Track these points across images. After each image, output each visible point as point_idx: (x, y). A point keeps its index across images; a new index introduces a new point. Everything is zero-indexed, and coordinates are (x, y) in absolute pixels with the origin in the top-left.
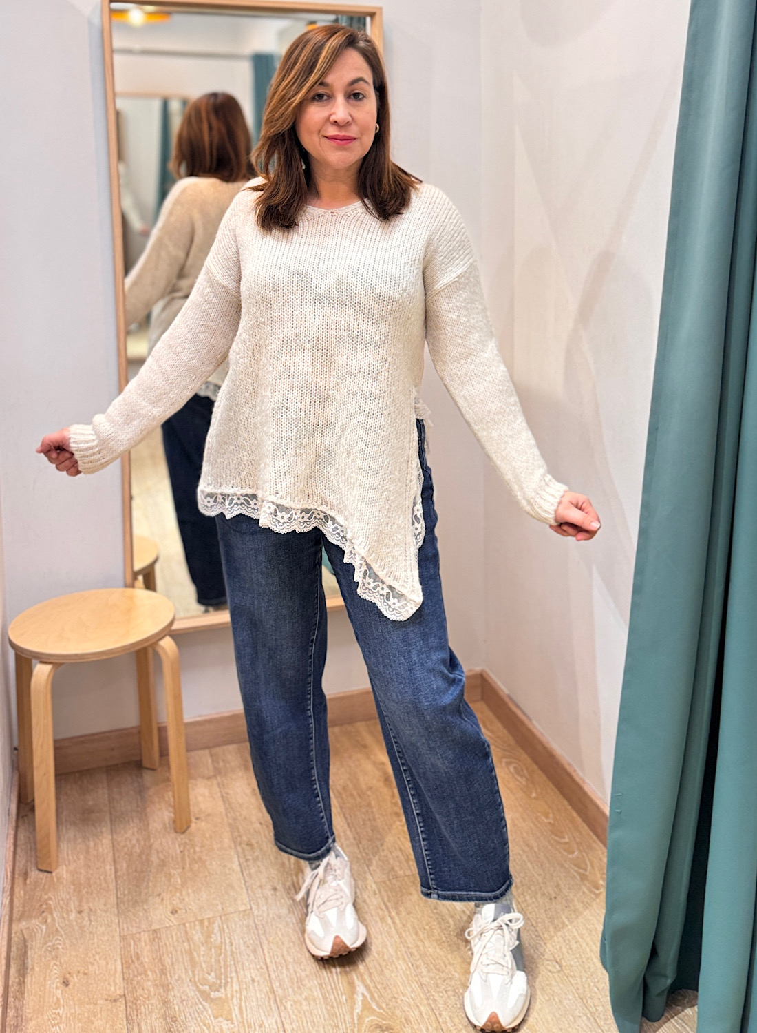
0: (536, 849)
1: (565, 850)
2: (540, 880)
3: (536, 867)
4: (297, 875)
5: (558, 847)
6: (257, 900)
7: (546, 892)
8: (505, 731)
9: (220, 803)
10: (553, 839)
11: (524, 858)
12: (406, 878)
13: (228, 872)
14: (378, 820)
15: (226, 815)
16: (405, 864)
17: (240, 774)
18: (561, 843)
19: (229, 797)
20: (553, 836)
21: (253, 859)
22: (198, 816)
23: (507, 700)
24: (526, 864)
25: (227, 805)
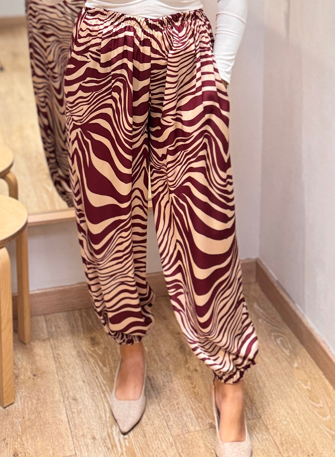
0: (297, 412)
1: (320, 414)
2: (301, 440)
3: (297, 428)
4: (111, 427)
5: (315, 411)
6: (80, 446)
7: (305, 449)
8: (274, 309)
9: (53, 362)
10: (310, 403)
11: (288, 419)
12: (196, 433)
13: (58, 422)
14: (175, 382)
15: (57, 372)
16: (196, 421)
17: (68, 338)
18: (316, 407)
19: (59, 357)
20: (310, 401)
21: (77, 411)
22: (35, 373)
23: (276, 285)
24: (289, 425)
25: (58, 364)
